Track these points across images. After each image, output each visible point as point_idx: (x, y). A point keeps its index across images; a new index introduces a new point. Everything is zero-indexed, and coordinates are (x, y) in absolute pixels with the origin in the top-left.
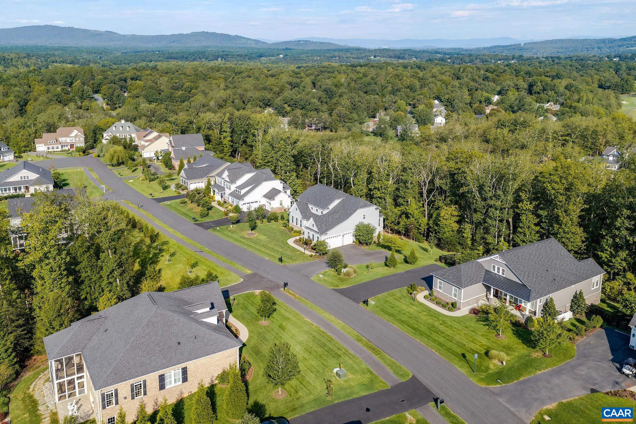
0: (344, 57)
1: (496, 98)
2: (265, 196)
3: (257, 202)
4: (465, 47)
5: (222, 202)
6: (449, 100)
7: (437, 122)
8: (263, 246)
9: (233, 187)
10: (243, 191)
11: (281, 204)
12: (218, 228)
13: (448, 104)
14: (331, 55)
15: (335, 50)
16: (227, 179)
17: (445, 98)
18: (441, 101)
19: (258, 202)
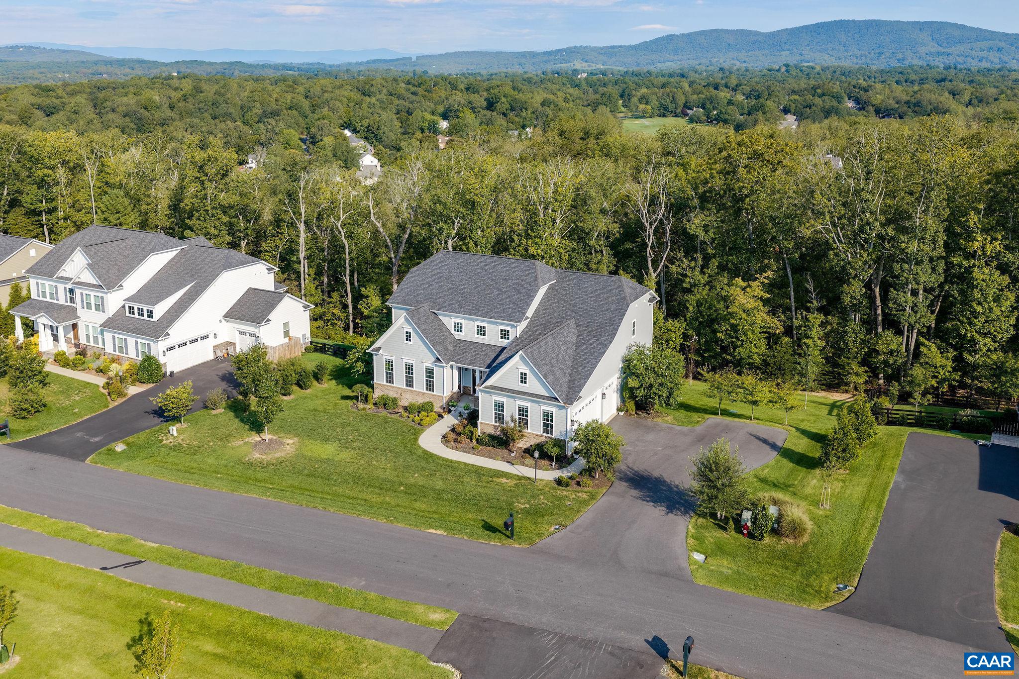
0: (119, 73)
1: (444, 125)
2: (232, 315)
3: (207, 337)
4: (328, 62)
5: (70, 352)
6: (371, 128)
7: (364, 164)
8: (356, 479)
9: (115, 301)
10: (160, 310)
11: (286, 333)
12: (120, 447)
13: (370, 135)
14: (90, 71)
15: (96, 63)
16: (88, 277)
17: (362, 126)
18: (355, 131)
19: (211, 336)
